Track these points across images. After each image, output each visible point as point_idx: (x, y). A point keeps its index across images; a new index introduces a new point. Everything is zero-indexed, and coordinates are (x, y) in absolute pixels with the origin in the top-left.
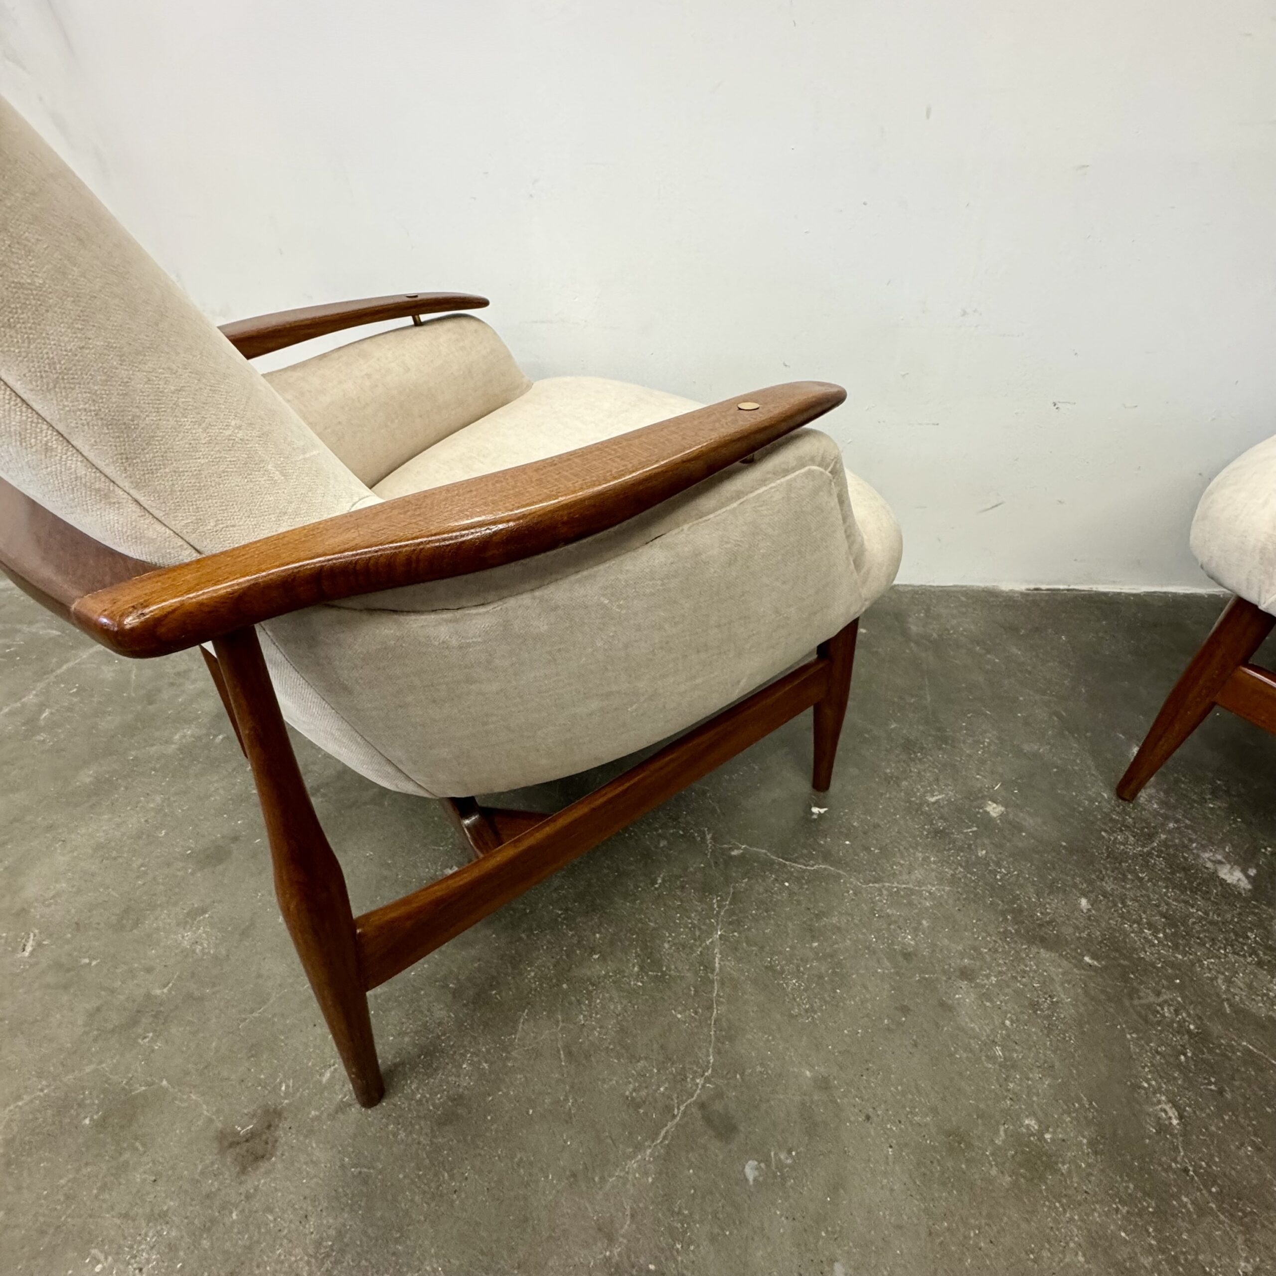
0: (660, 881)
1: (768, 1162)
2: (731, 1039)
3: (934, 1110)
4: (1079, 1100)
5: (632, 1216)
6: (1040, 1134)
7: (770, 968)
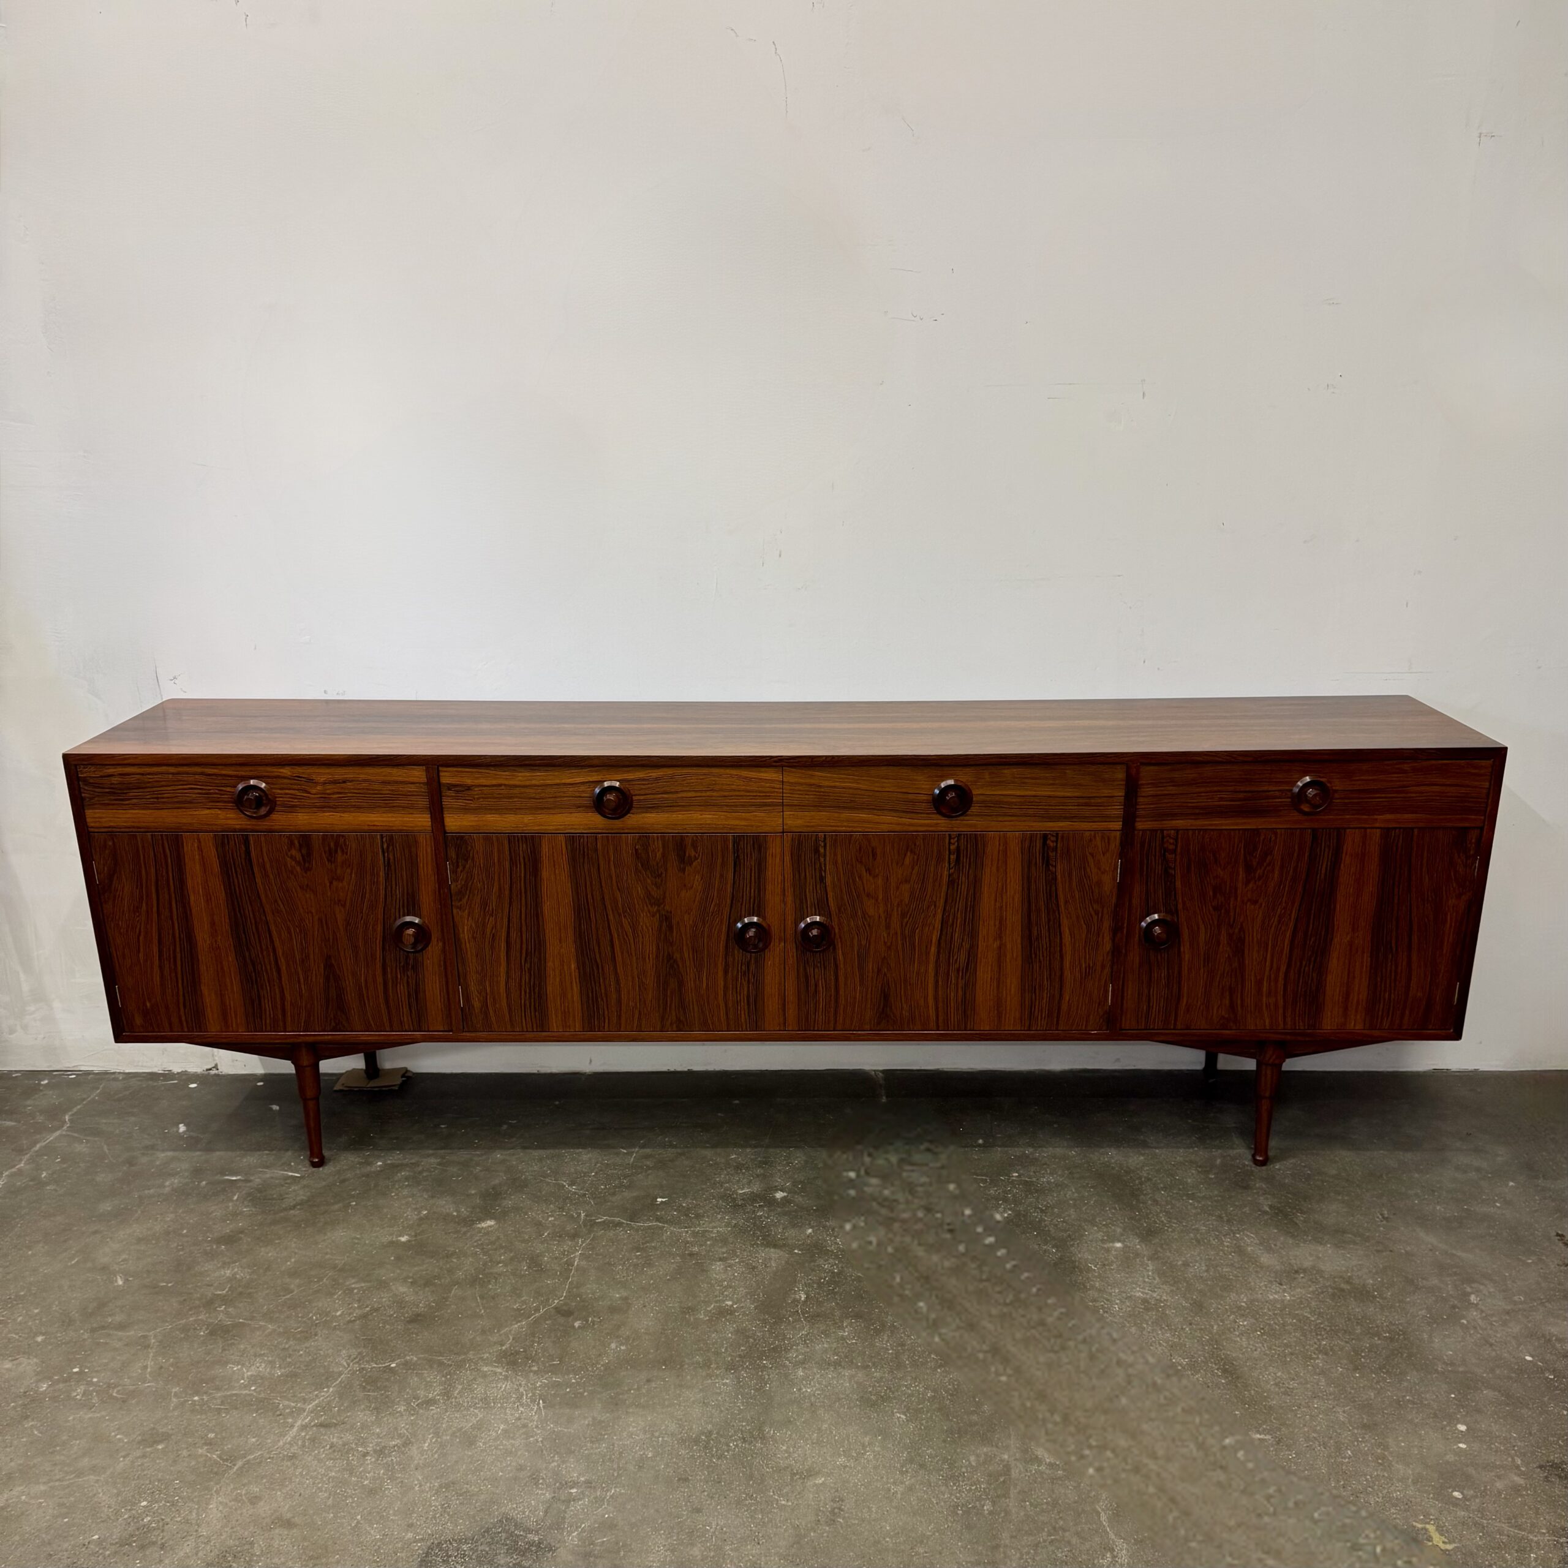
0: (546, 1234)
1: (587, 1321)
2: (577, 1287)
3: (681, 1302)
4: (759, 1295)
5: (513, 1339)
6: (732, 1306)
7: (609, 1264)
